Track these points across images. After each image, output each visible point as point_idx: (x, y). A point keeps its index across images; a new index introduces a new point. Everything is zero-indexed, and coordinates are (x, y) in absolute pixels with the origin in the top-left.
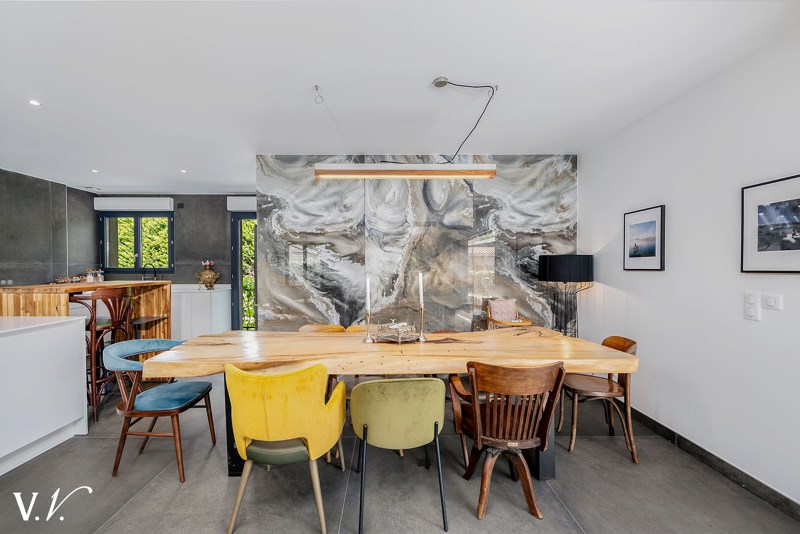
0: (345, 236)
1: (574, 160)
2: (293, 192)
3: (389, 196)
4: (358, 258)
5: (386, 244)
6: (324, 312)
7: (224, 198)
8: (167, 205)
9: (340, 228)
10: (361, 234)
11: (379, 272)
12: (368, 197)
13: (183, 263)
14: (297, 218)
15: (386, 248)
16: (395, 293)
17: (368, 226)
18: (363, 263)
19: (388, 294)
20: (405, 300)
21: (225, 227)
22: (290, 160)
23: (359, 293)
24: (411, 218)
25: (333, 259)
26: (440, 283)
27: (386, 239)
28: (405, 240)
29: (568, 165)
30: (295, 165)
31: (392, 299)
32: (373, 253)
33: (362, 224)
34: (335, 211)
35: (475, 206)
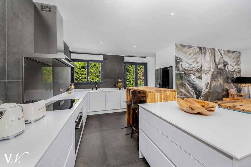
0: (197, 71)
1: (240, 53)
2: (185, 57)
3: (207, 60)
4: (200, 78)
5: (206, 73)
6: (193, 95)
7: (123, 57)
8: (101, 58)
9: (196, 68)
10: (201, 70)
11: (205, 82)
12: (202, 59)
13: (107, 80)
14: (186, 65)
15: (207, 75)
16: (208, 88)
17: (202, 68)
18: (201, 79)
19: (207, 88)
20: (210, 90)
21: (122, 67)
22: (184, 46)
23: (201, 89)
24: (211, 66)
25: (195, 78)
26: (218, 85)
27: (207, 72)
28: (211, 73)
29: (238, 54)
30: (185, 48)
31: (208, 90)
32: (204, 76)
33: (201, 68)
34: (195, 63)
35: (224, 64)
